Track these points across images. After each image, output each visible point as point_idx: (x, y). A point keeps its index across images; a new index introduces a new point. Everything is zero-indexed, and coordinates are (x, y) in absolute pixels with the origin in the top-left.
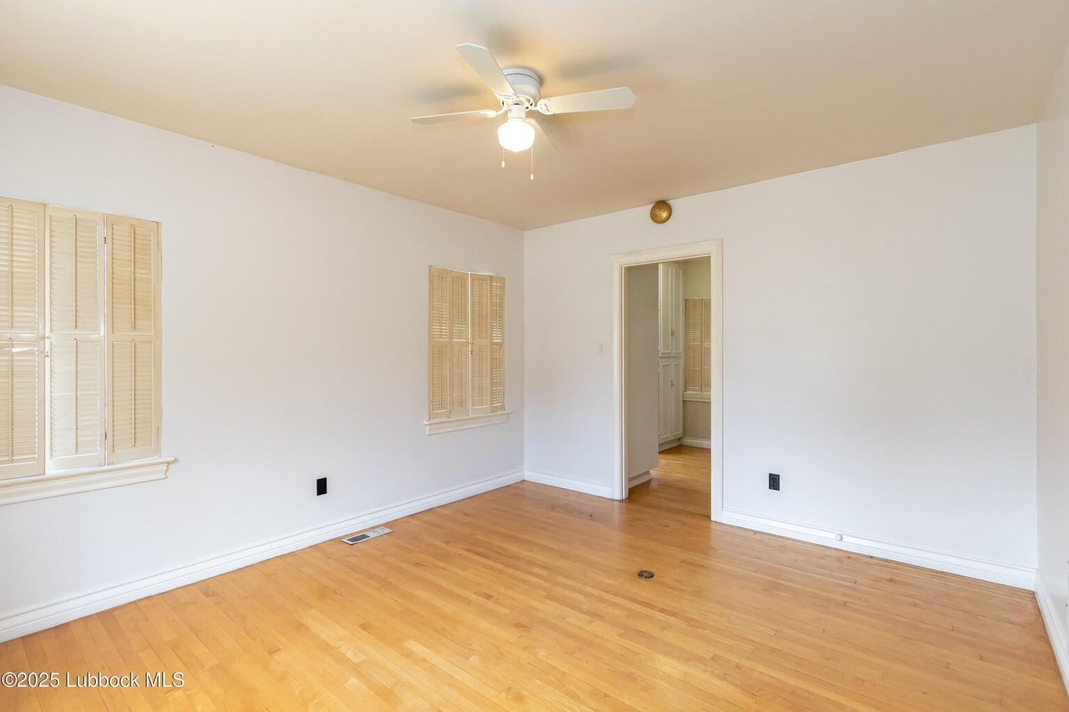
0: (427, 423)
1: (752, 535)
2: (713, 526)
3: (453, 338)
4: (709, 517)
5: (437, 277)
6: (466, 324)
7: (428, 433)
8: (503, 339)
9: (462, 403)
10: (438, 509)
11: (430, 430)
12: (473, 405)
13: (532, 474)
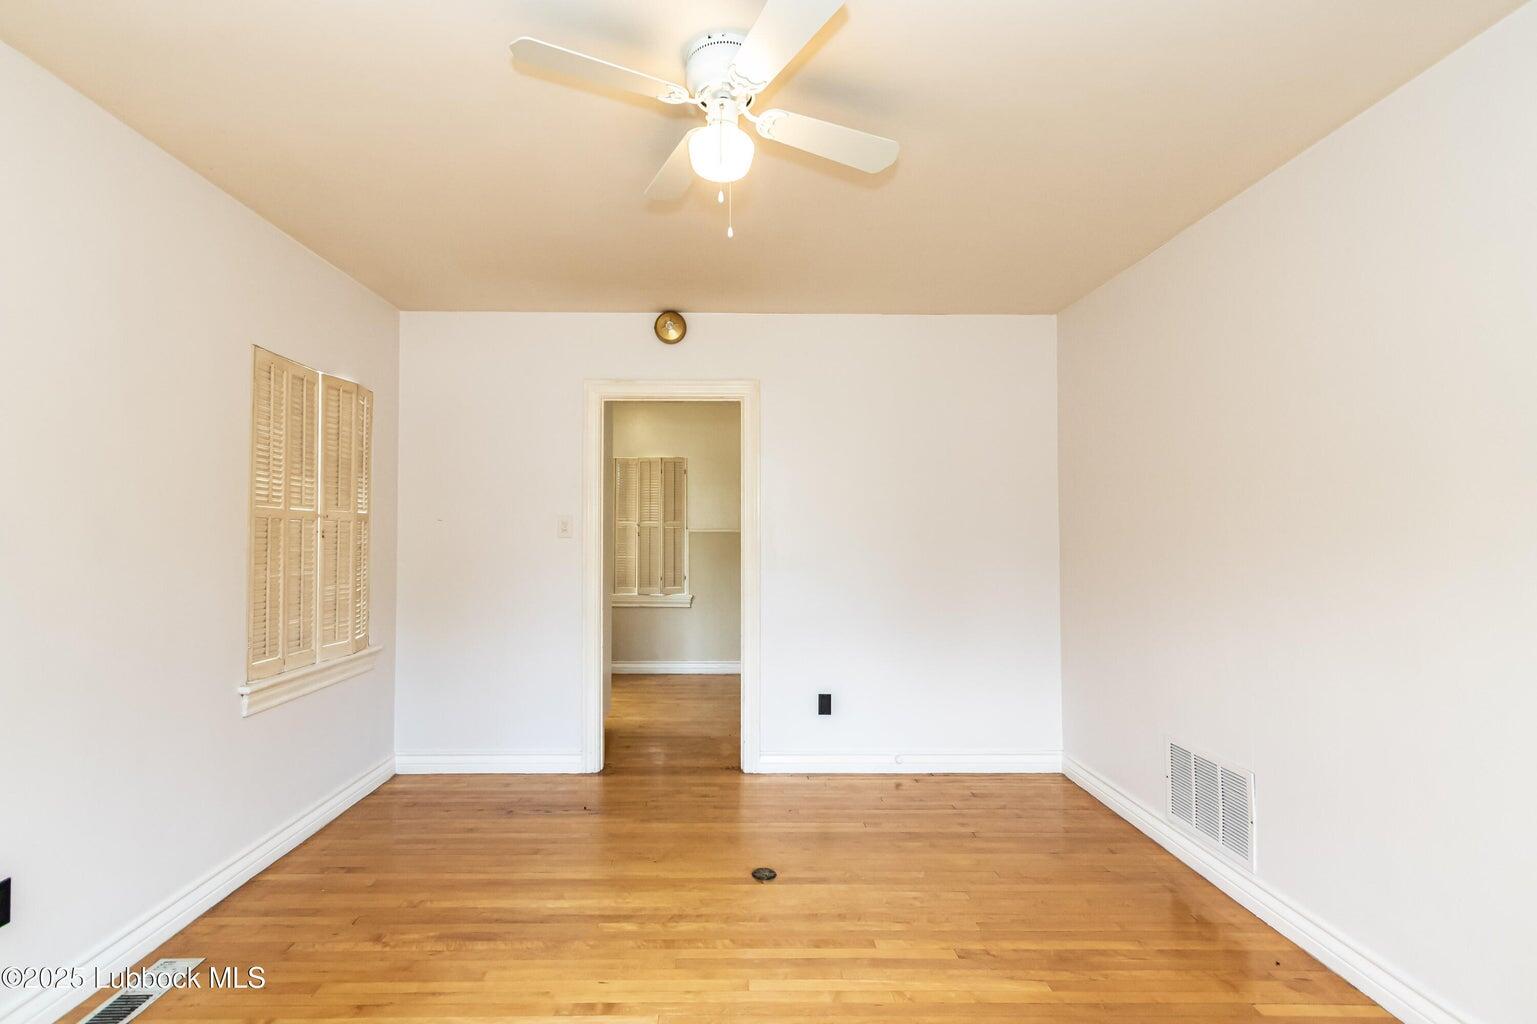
0: (247, 690)
1: (806, 781)
2: (746, 780)
3: (291, 505)
4: (738, 769)
5: (269, 368)
6: (311, 474)
7: (245, 714)
8: (369, 509)
9: (302, 640)
10: (270, 877)
11: (250, 705)
12: (324, 640)
13: (415, 759)
